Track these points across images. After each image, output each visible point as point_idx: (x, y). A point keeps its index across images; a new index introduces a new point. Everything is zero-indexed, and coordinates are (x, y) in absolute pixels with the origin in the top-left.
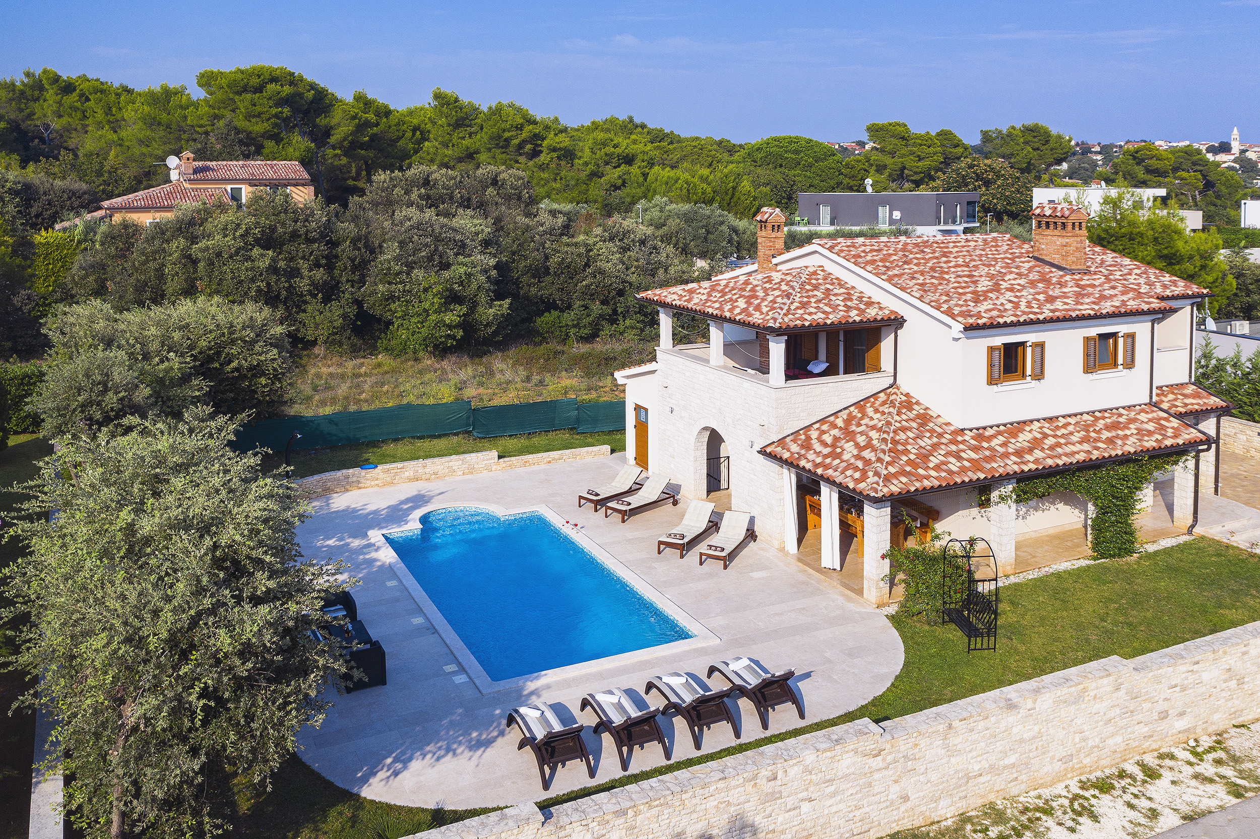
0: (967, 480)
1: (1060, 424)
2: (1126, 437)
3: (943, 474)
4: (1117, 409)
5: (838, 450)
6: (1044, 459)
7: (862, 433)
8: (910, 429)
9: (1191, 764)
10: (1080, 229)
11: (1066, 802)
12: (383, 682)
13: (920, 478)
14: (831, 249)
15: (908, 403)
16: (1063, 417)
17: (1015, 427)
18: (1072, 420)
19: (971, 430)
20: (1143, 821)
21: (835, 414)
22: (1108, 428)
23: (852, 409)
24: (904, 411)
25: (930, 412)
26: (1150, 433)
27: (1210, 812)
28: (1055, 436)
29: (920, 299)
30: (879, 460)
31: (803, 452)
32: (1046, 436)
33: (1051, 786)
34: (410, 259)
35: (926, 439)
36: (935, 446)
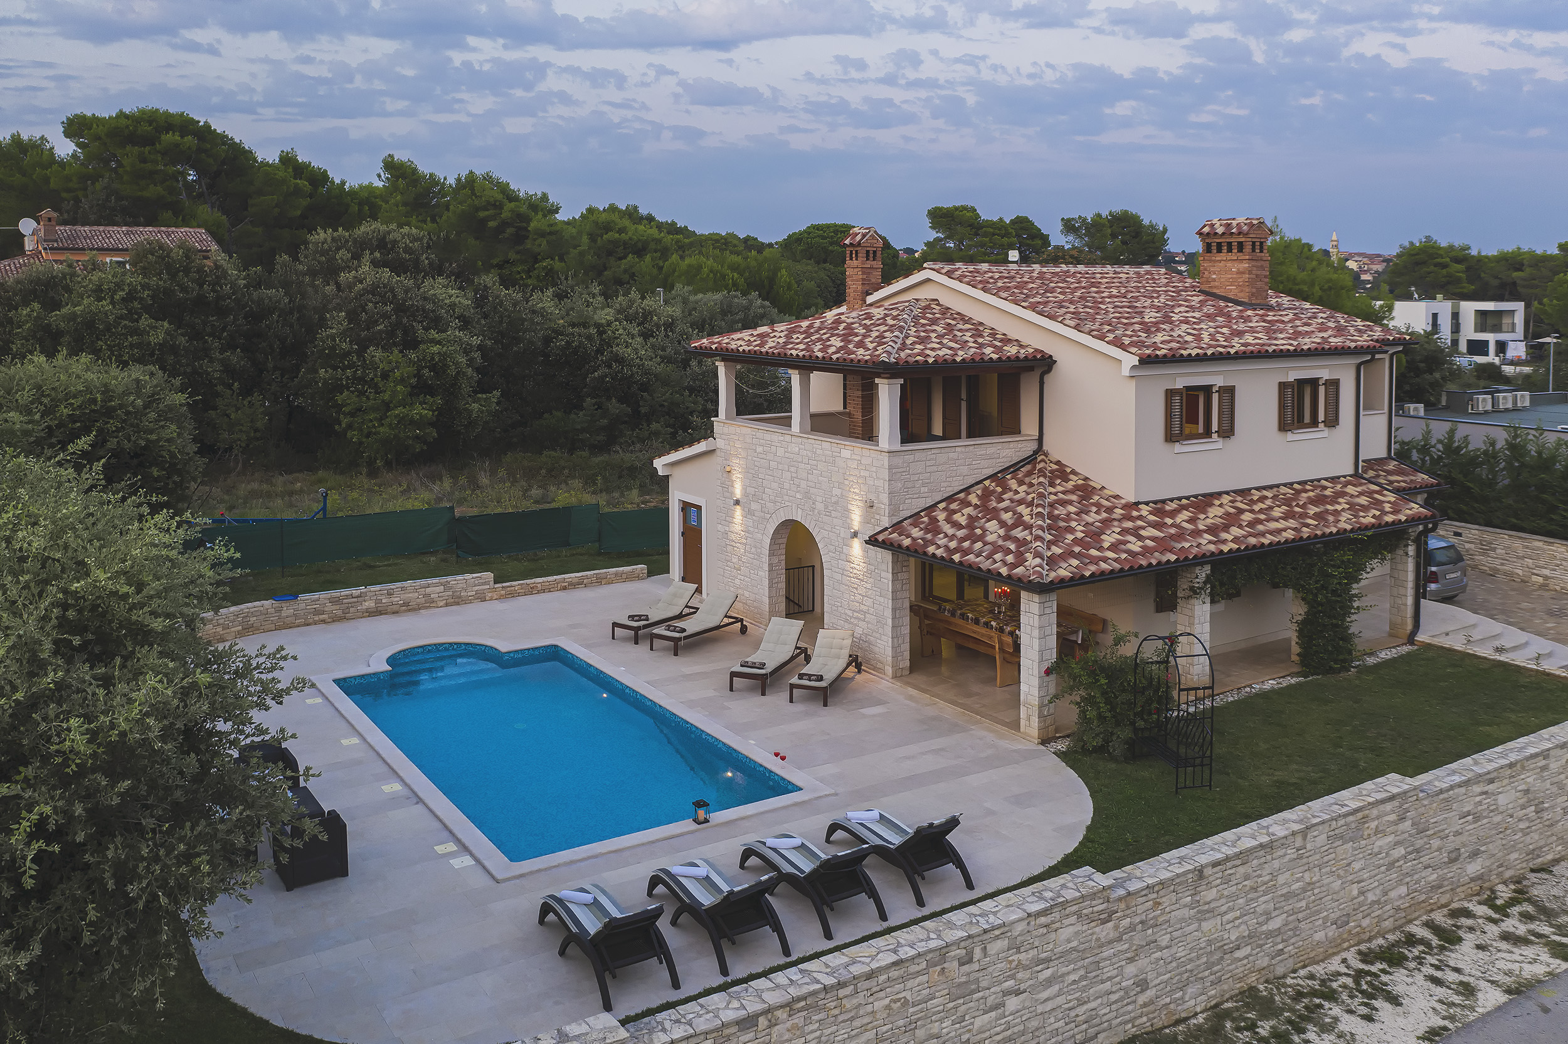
0: (1154, 562)
1: (1255, 498)
2: (1336, 513)
3: (1124, 556)
4: (1319, 480)
5: (978, 531)
6: (1245, 537)
7: (1006, 510)
8: (1070, 502)
9: (1495, 922)
10: (1261, 251)
11: (1349, 981)
12: (344, 873)
13: (1095, 561)
14: (949, 274)
15: (1062, 473)
16: (1257, 489)
17: (1200, 500)
18: (1269, 494)
19: (1147, 503)
20: (1457, 999)
21: (967, 490)
22: (1314, 502)
23: (987, 483)
24: (1058, 481)
25: (1091, 483)
26: (1365, 508)
27: (1539, 982)
28: (1252, 511)
29: (1077, 328)
30: (1038, 538)
31: (929, 536)
32: (1241, 511)
33: (1323, 961)
34: (363, 334)
35: (1092, 514)
36: (1106, 523)
